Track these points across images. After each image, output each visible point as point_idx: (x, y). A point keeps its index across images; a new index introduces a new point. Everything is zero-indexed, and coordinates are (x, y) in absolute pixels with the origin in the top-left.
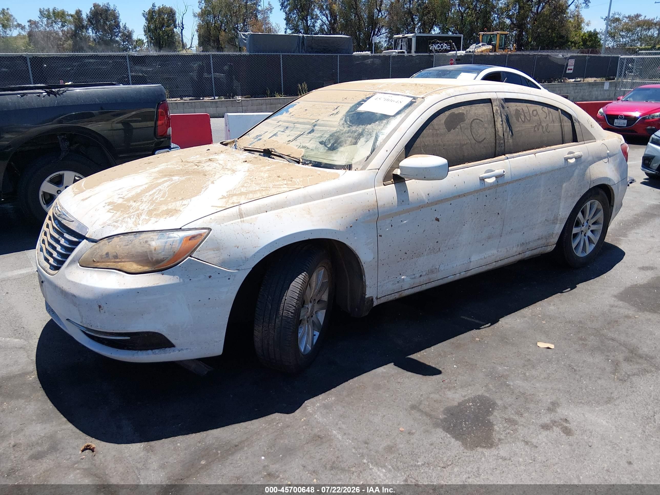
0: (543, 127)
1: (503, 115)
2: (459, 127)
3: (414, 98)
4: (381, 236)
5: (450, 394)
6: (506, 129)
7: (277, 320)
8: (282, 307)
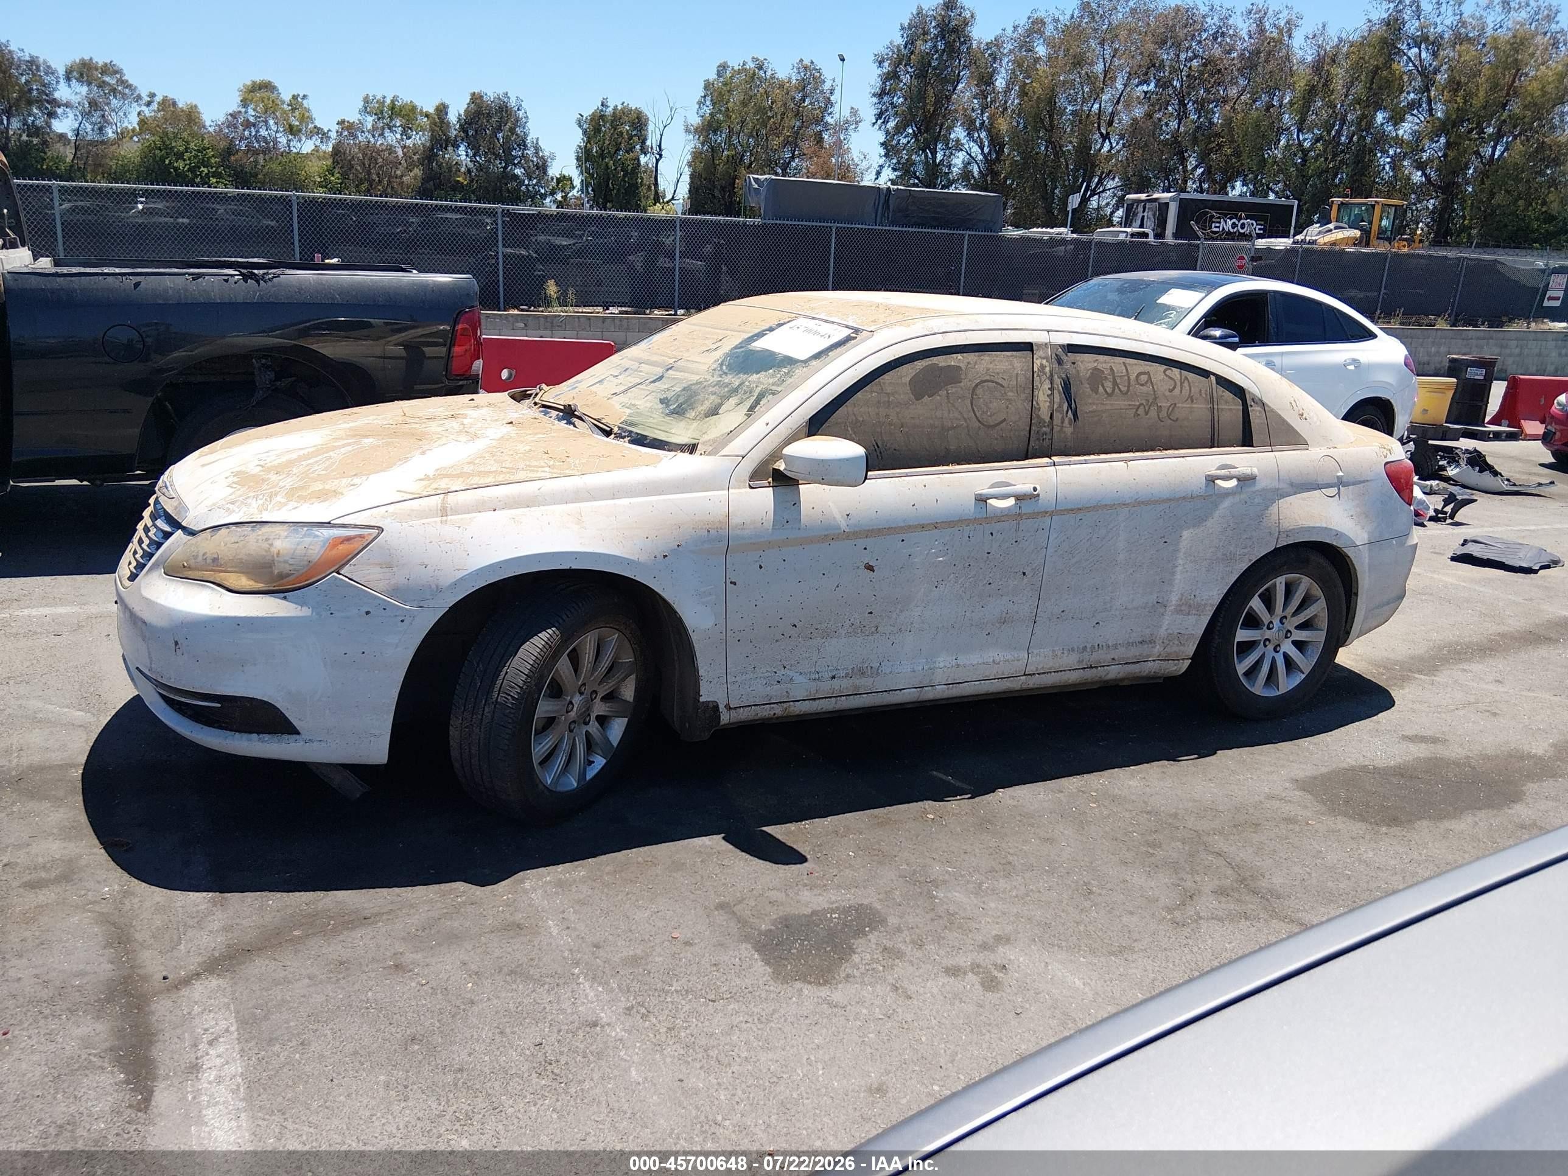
0: (1160, 407)
1: (1055, 377)
2: (943, 393)
3: (857, 331)
4: (734, 583)
5: (806, 895)
6: (1060, 406)
7: (487, 710)
8: (499, 686)
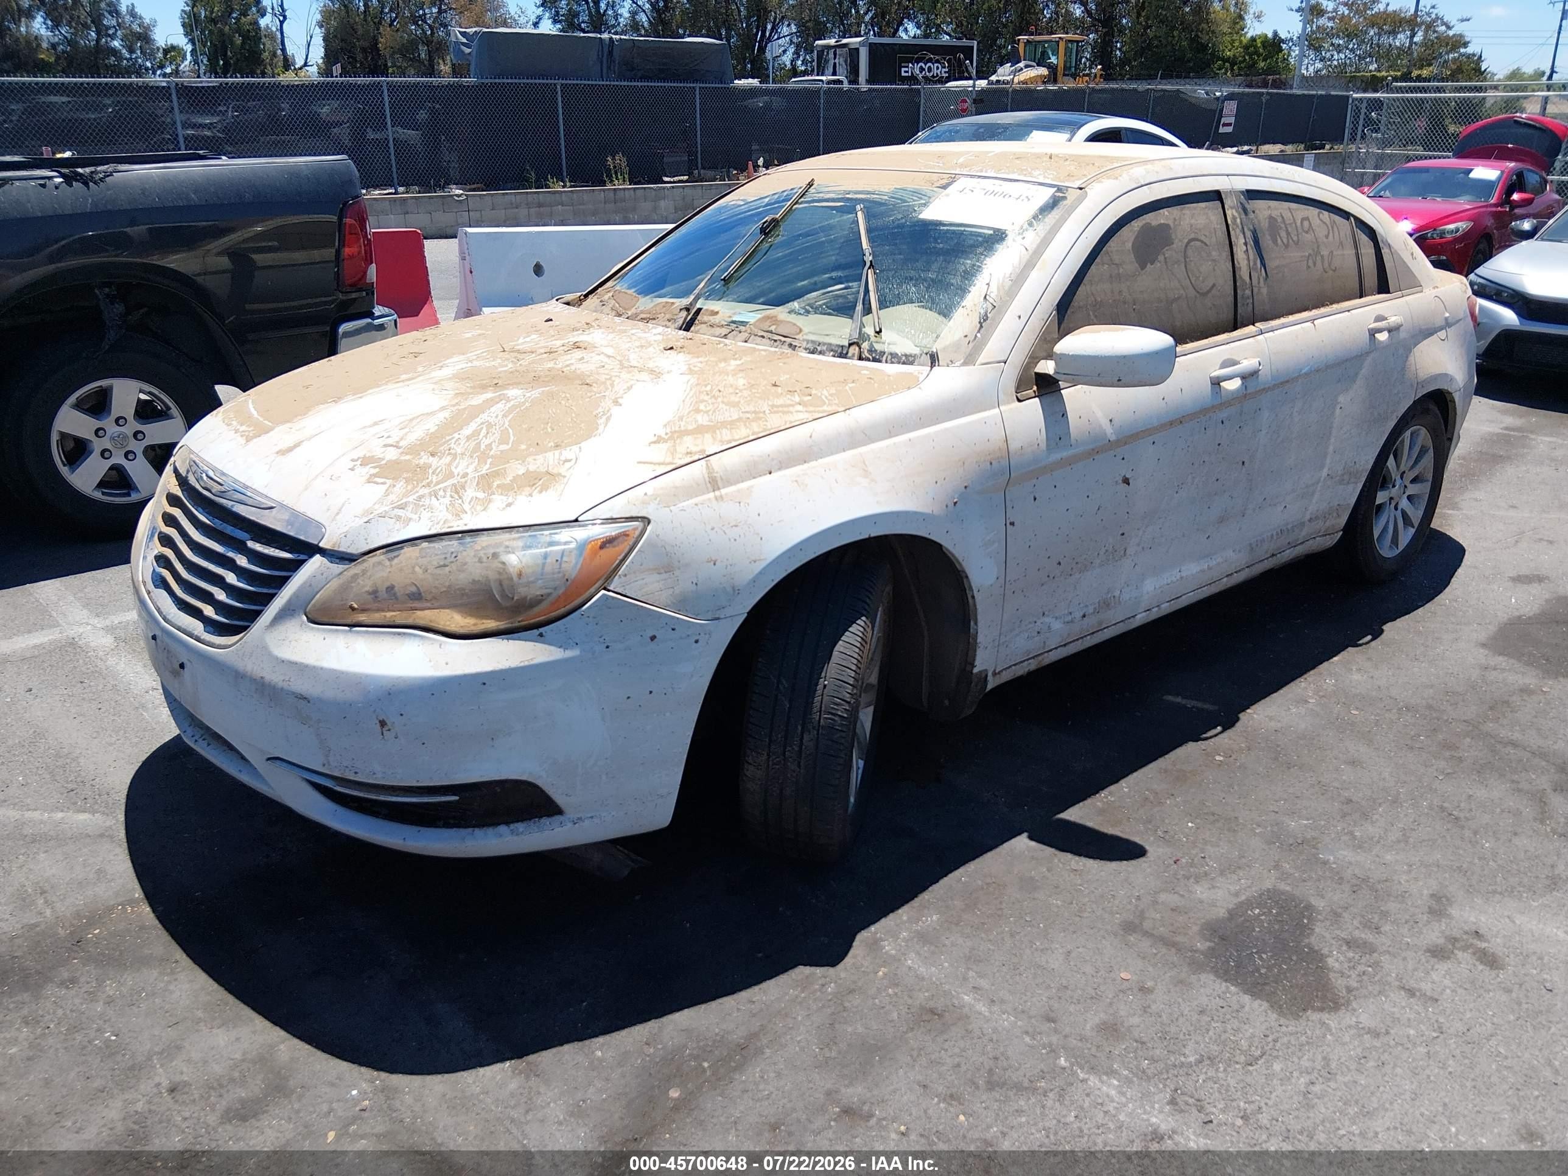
0: (1322, 257)
1: (1246, 229)
2: (1161, 258)
3: (1059, 189)
4: (1012, 524)
6: (1255, 264)
7: (806, 737)
8: (818, 704)
